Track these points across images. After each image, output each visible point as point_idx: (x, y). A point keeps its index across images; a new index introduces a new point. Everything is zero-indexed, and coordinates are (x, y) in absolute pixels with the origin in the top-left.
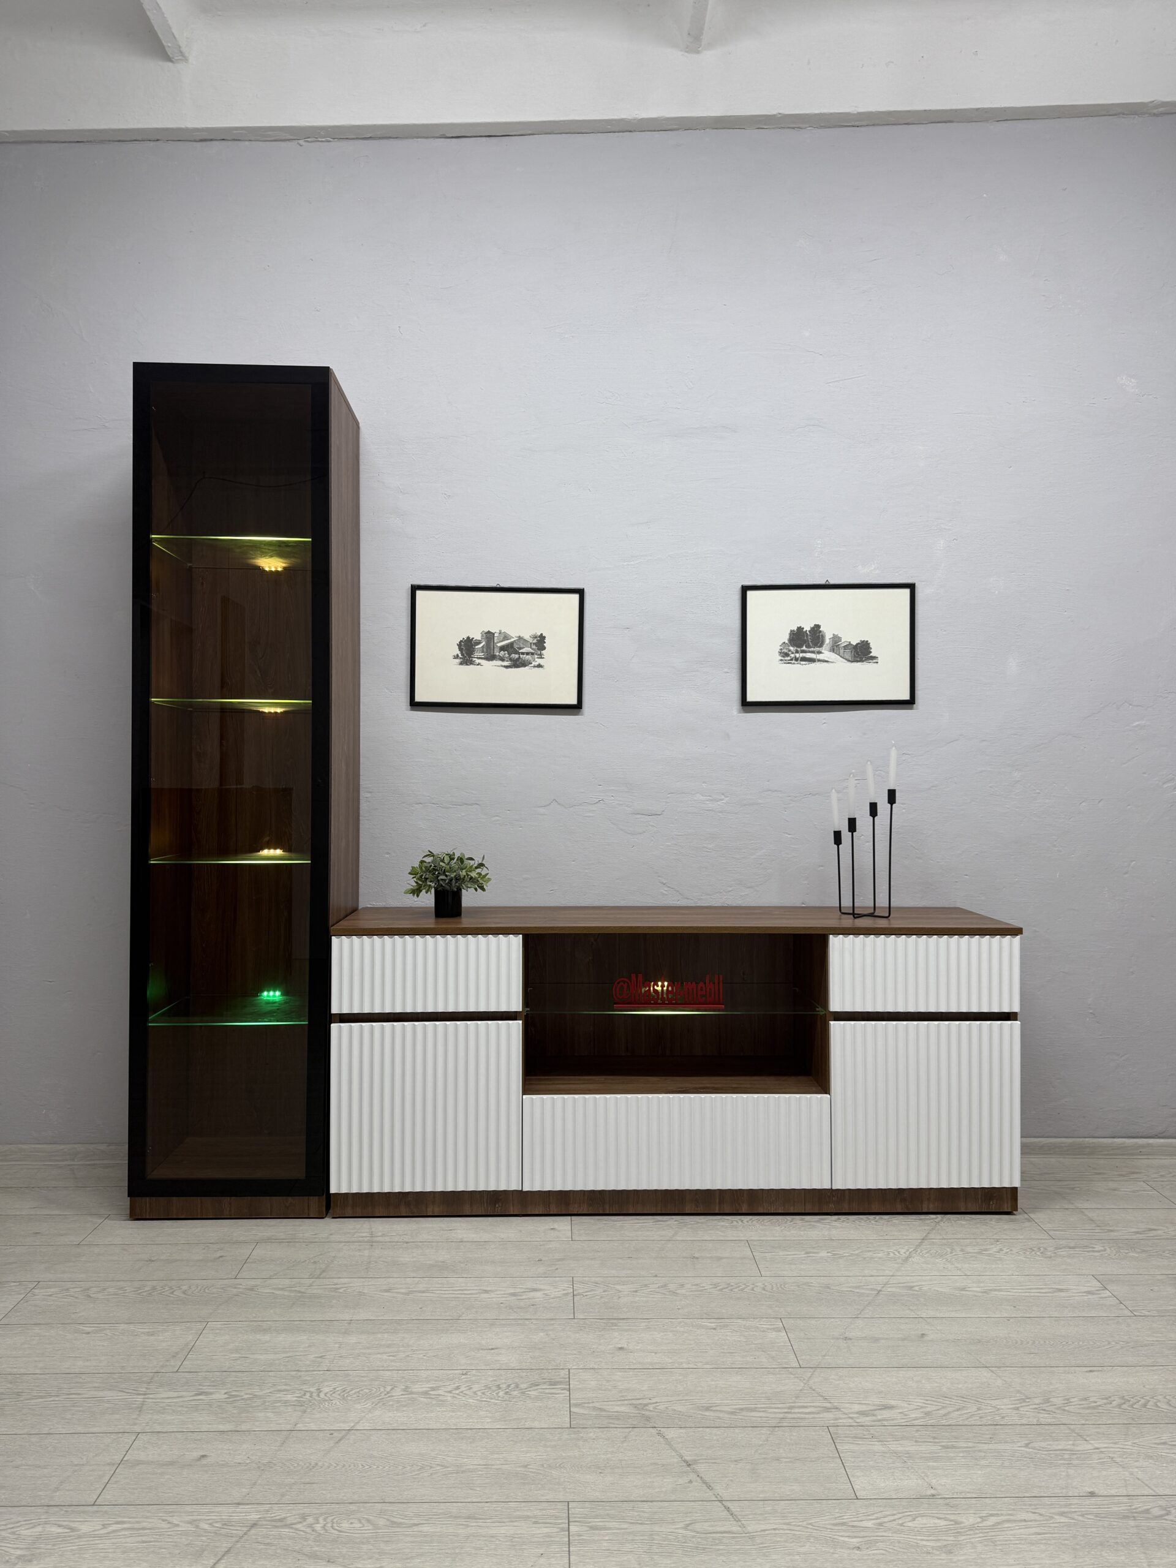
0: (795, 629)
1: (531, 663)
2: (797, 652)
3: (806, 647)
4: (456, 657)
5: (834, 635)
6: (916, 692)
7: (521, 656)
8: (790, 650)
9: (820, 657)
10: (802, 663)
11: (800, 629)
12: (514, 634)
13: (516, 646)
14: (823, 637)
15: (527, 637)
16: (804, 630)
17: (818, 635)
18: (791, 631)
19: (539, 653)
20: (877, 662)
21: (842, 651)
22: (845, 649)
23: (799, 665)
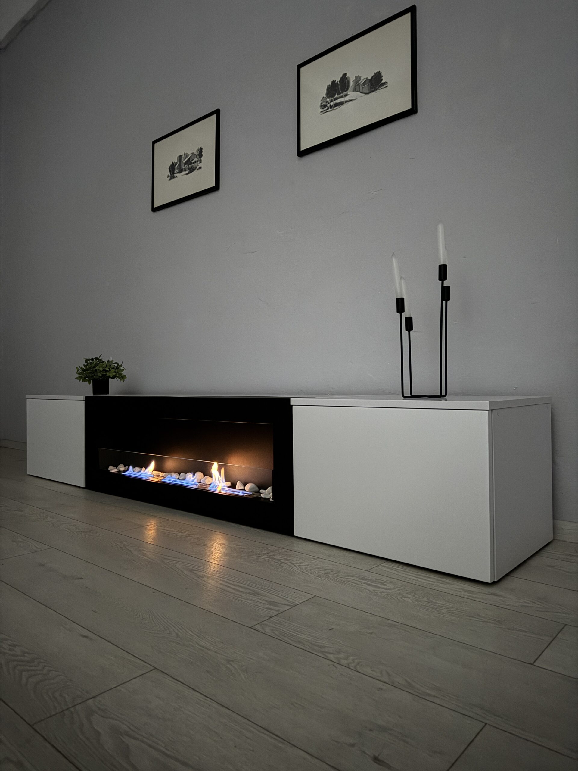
0: (330, 83)
1: (197, 168)
2: (332, 101)
3: (338, 95)
4: (168, 176)
5: (356, 76)
6: (418, 100)
7: (193, 165)
8: (327, 102)
9: (347, 99)
10: (335, 108)
11: (333, 82)
12: (190, 153)
13: (191, 159)
14: (349, 82)
15: (195, 152)
16: (336, 82)
17: (345, 82)
18: (328, 86)
19: (200, 160)
20: (387, 87)
21: (361, 88)
22: (363, 86)
23: (333, 111)
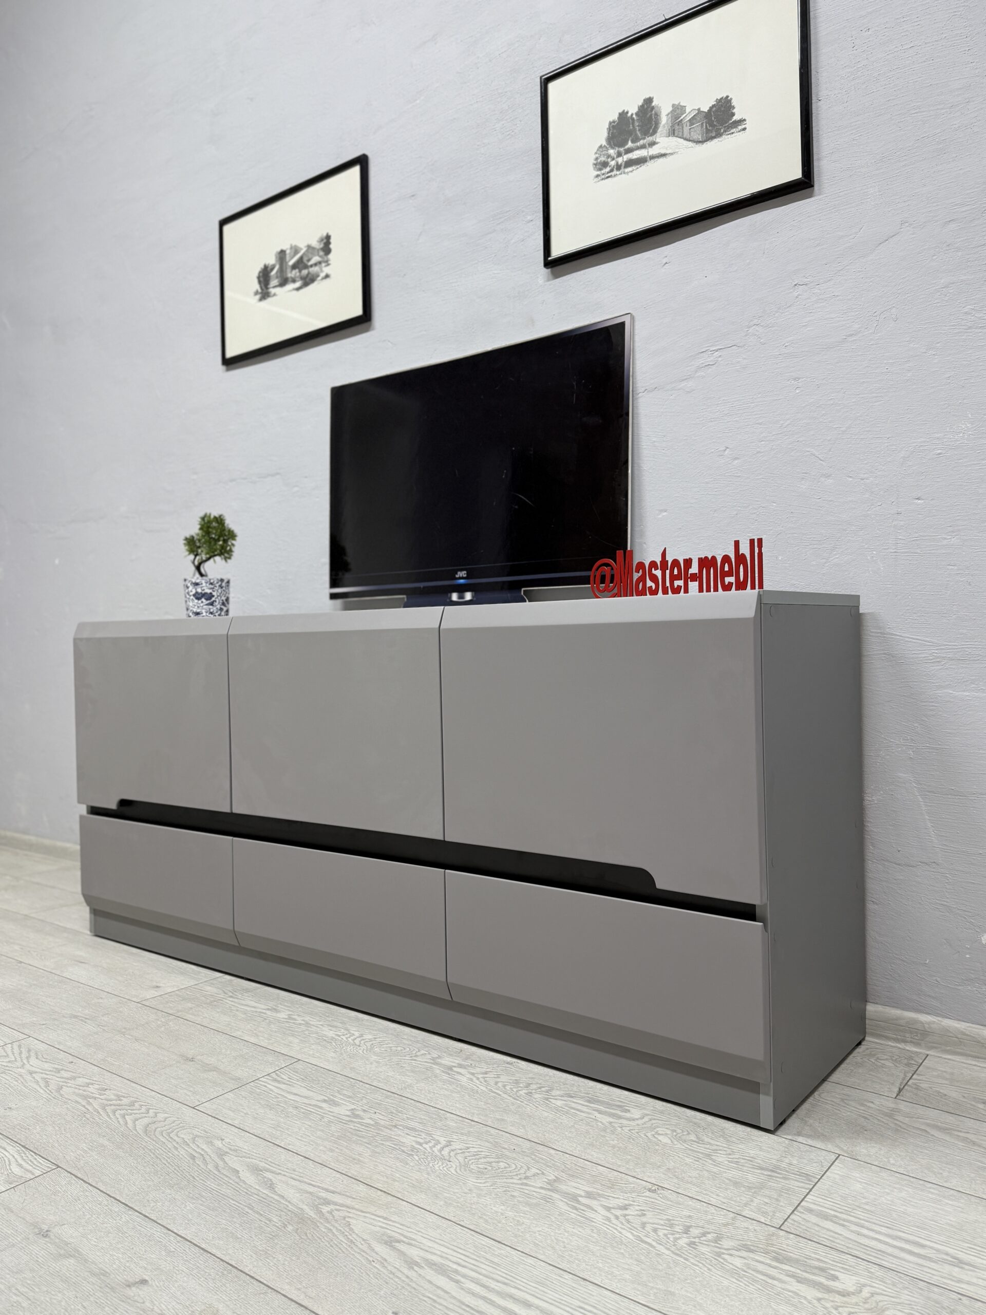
0: (615, 117)
1: (318, 276)
2: (619, 154)
3: (633, 142)
4: (256, 293)
5: (673, 105)
6: (816, 164)
7: (311, 270)
8: (609, 156)
9: (652, 151)
10: (627, 170)
11: (623, 115)
12: (303, 246)
13: (305, 259)
14: (657, 115)
15: (315, 243)
16: (629, 115)
17: (648, 116)
18: (610, 123)
19: (325, 259)
20: (744, 130)
21: (686, 129)
22: (691, 125)
23: (622, 176)
